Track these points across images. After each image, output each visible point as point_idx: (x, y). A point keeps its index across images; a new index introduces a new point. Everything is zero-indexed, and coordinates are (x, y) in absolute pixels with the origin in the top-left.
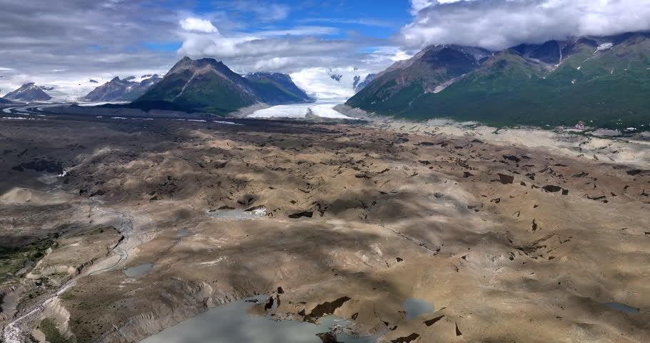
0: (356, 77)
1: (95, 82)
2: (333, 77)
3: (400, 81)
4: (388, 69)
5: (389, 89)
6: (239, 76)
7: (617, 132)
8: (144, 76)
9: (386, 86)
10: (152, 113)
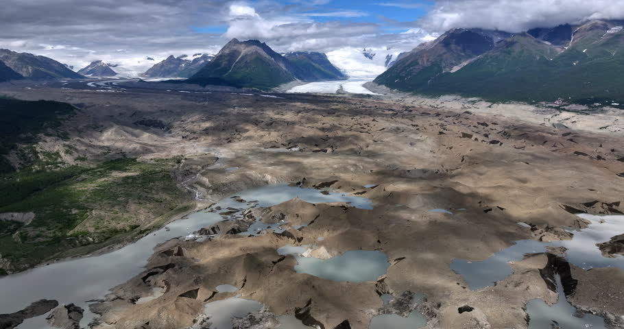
0: (388, 56)
1: (152, 59)
2: (366, 55)
3: (423, 61)
4: (414, 50)
5: (411, 68)
6: (279, 55)
7: (584, 107)
8: (196, 55)
9: (409, 66)
10: (208, 87)
